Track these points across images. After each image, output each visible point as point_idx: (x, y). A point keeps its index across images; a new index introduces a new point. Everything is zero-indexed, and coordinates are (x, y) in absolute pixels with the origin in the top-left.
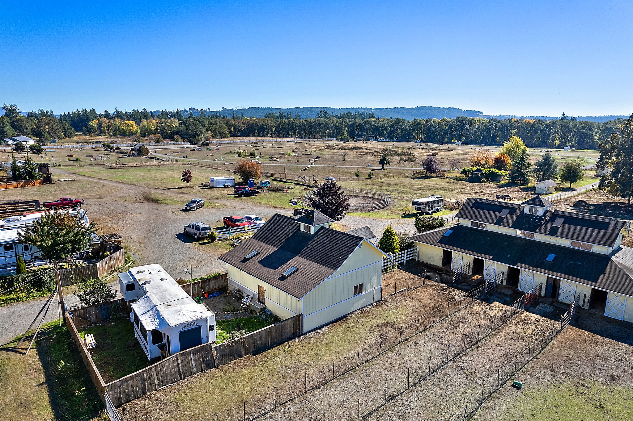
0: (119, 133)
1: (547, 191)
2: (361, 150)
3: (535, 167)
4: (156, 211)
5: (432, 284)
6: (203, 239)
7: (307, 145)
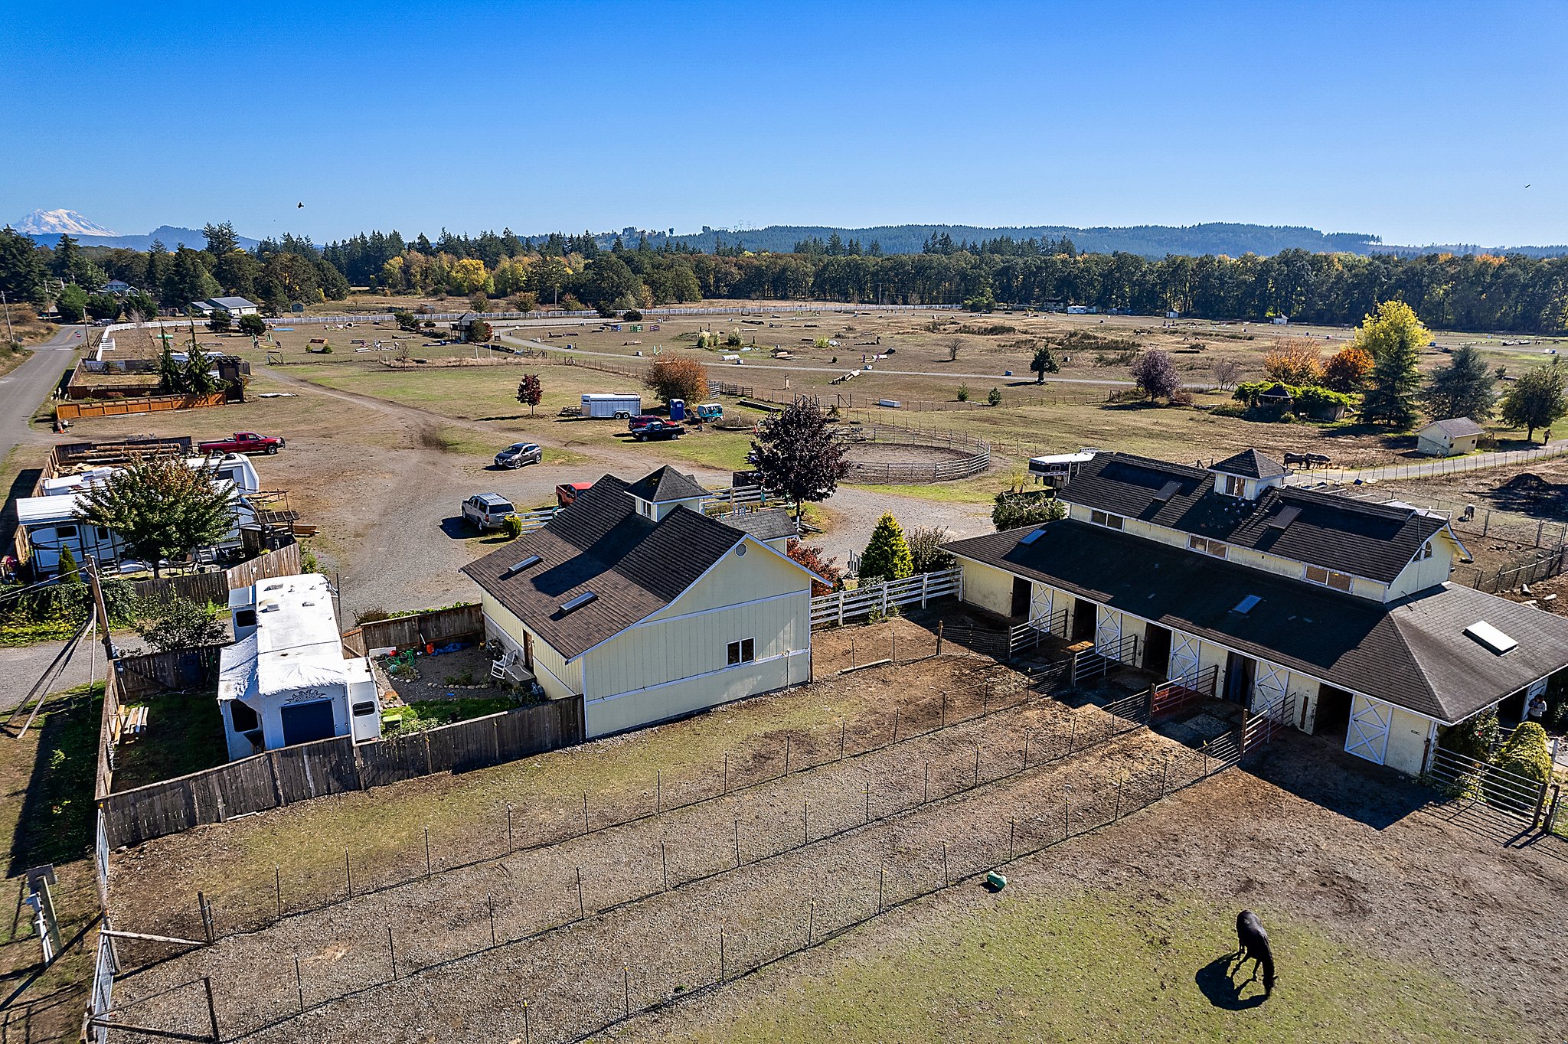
0: (448, 288)
1: (1448, 446)
2: (1011, 336)
3: (1427, 385)
4: (430, 468)
5: (958, 655)
6: (494, 531)
7: (880, 321)
